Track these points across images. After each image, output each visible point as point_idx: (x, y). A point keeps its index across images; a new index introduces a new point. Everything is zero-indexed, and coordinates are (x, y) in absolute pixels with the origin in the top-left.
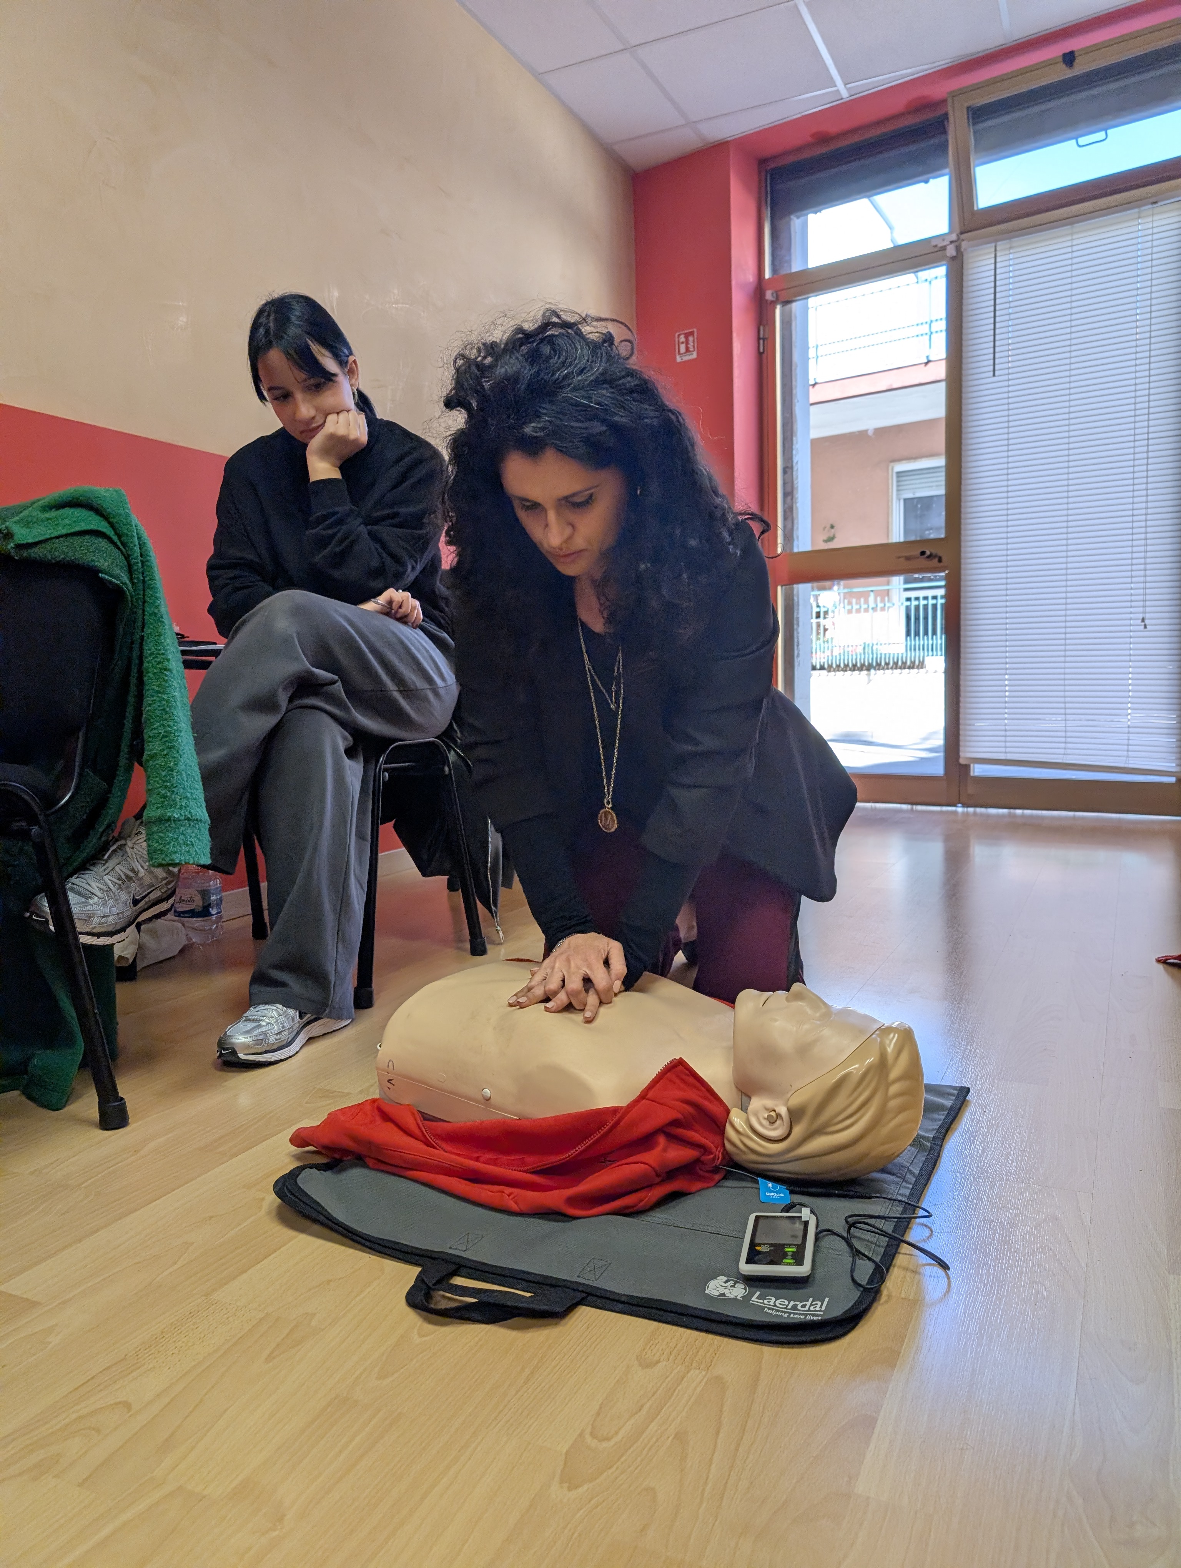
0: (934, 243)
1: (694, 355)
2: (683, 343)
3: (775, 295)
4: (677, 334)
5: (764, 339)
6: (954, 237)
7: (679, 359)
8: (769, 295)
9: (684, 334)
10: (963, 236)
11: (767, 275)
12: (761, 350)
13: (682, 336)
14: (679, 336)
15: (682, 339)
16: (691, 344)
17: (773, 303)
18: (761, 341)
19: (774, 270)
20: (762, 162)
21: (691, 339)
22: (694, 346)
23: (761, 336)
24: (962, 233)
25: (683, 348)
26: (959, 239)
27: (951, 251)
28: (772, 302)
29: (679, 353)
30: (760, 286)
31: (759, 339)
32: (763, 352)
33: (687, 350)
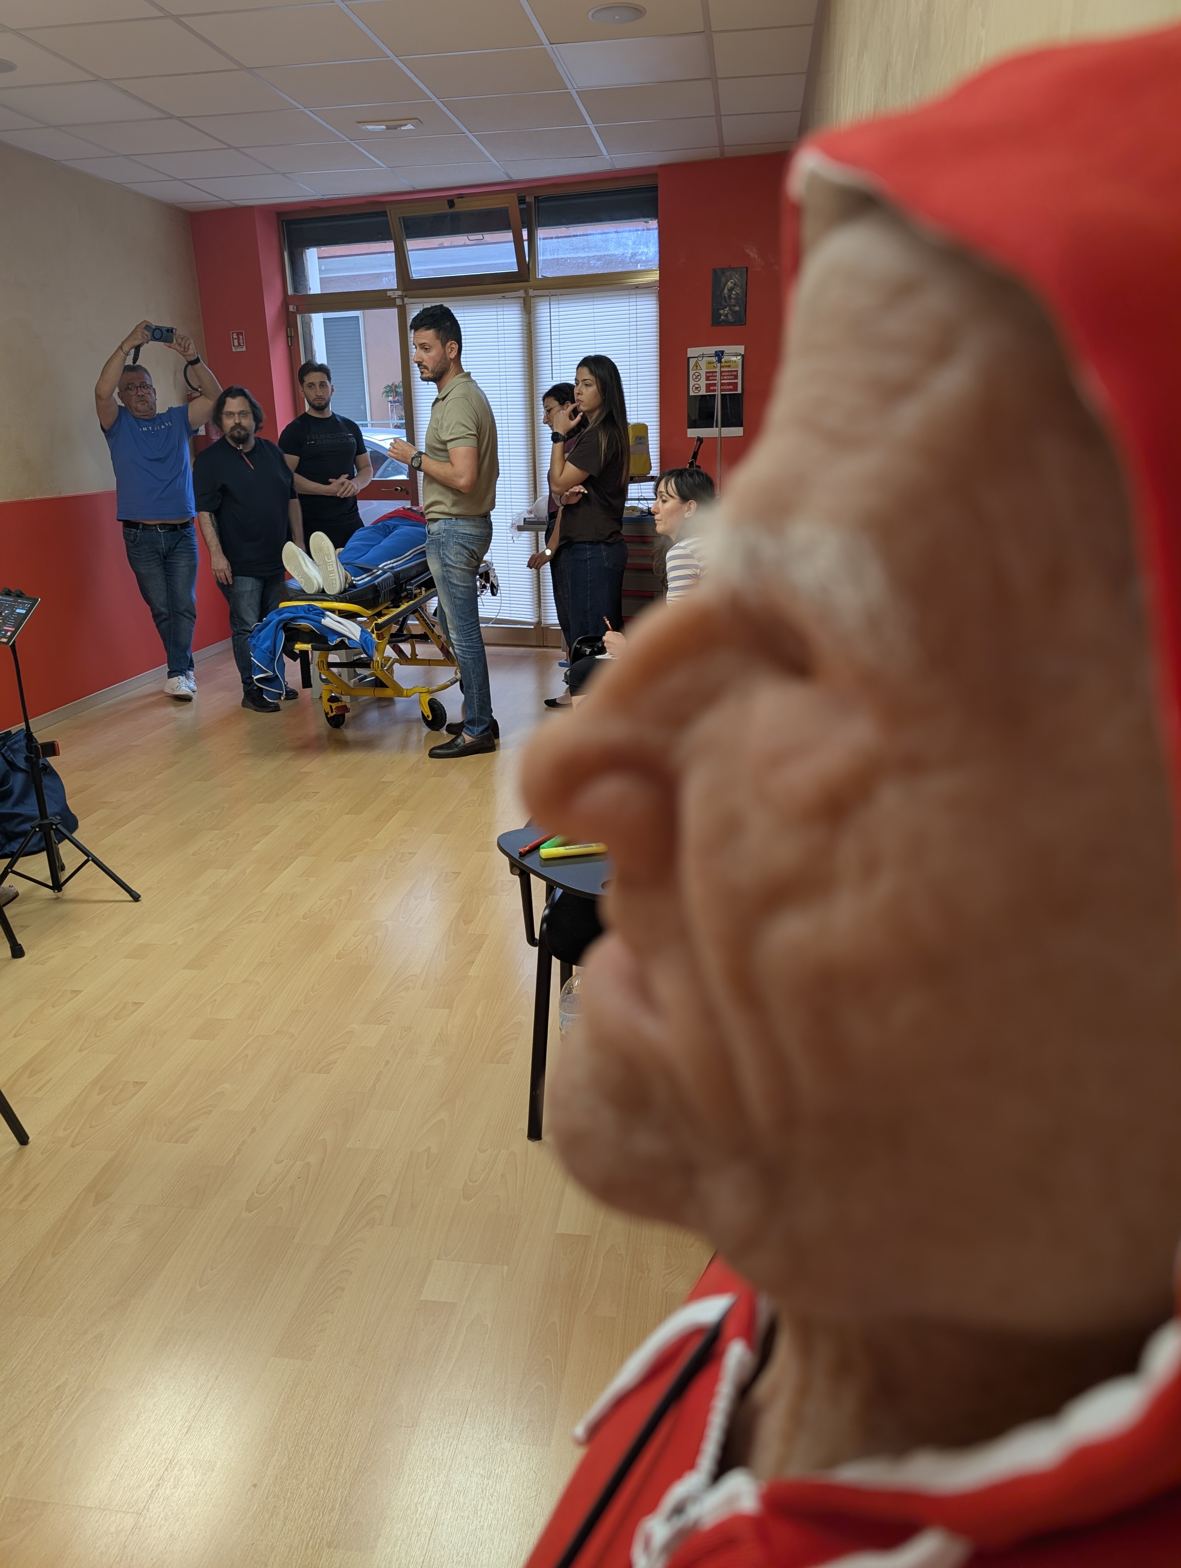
0: (389, 294)
1: (244, 349)
2: (235, 339)
3: (295, 308)
4: (231, 332)
5: (291, 337)
6: (400, 293)
7: (234, 350)
8: (291, 308)
9: (235, 333)
10: (404, 293)
11: (290, 292)
12: (290, 345)
13: (235, 334)
14: (233, 333)
15: (235, 336)
16: (241, 341)
17: (294, 314)
18: (289, 338)
19: (295, 289)
20: (279, 214)
21: (241, 337)
22: (243, 342)
23: (289, 335)
24: (404, 290)
25: (236, 343)
26: (403, 295)
27: (399, 302)
28: (294, 312)
29: (234, 346)
30: (286, 300)
31: (288, 336)
32: (292, 345)
33: (239, 344)
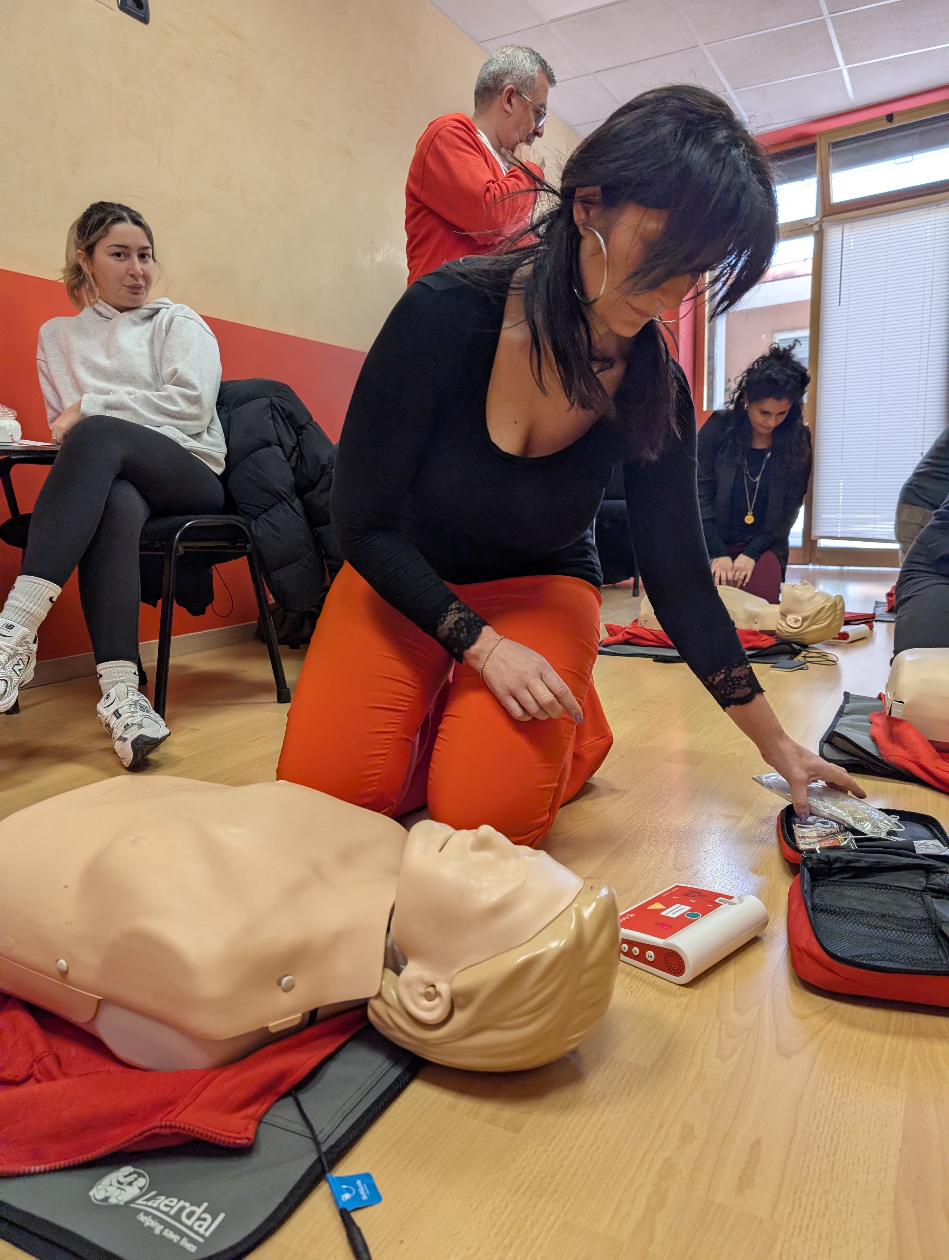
0: (808, 222)
6: (818, 219)
10: (824, 219)
24: (824, 216)
26: (821, 220)
27: (816, 228)
